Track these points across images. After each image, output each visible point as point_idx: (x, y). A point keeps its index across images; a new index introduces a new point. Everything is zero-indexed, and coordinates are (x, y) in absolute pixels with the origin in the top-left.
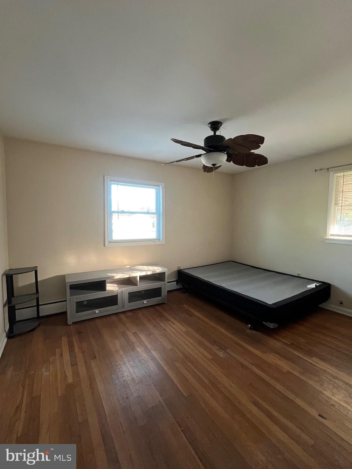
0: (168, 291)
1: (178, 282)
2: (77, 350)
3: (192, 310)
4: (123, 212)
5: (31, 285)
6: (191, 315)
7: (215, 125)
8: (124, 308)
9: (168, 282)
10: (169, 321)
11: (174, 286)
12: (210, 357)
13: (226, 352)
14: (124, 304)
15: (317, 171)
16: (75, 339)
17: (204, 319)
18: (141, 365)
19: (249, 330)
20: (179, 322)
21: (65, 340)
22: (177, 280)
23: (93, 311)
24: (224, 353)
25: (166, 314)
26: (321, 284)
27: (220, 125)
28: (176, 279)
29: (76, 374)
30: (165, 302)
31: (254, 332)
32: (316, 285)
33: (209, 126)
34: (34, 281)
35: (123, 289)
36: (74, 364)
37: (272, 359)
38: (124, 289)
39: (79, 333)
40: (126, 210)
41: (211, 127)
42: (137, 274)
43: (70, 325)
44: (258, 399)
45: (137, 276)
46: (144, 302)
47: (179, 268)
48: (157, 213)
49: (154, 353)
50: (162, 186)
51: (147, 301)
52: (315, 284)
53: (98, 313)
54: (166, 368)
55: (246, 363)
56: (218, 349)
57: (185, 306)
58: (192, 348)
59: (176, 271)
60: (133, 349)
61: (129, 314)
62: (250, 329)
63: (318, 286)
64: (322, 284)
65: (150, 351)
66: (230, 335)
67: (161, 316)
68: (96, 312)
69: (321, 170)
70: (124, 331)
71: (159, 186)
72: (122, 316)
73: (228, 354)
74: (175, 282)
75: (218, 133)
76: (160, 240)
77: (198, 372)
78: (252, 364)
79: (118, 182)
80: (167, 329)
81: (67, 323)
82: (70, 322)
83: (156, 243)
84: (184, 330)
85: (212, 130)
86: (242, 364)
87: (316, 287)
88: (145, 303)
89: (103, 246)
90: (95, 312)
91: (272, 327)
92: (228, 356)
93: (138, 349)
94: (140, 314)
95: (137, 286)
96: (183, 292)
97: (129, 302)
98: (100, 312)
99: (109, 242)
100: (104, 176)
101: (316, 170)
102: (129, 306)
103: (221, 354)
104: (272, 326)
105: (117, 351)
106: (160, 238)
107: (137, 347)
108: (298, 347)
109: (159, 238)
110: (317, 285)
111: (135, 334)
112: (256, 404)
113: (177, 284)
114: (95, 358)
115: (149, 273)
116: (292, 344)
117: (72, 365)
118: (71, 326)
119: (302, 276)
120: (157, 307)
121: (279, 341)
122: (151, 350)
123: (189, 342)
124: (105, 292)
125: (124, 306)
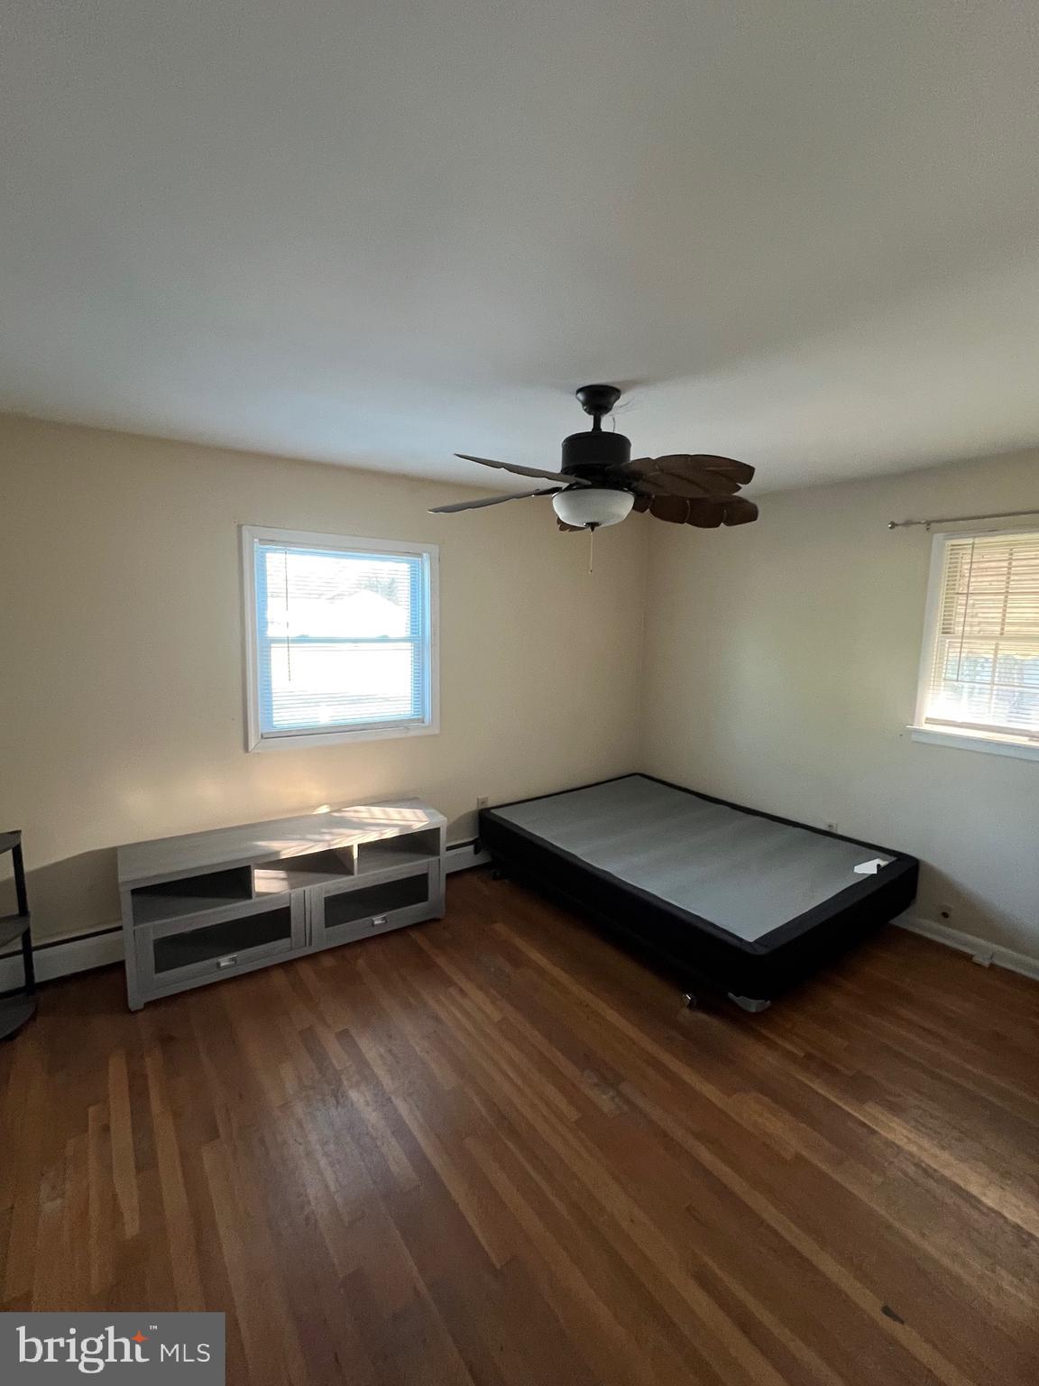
0: (449, 876)
1: (478, 845)
2: (156, 1106)
3: (520, 943)
4: (303, 639)
6: (516, 959)
7: (599, 399)
8: (310, 944)
9: (449, 849)
10: (450, 983)
11: (467, 858)
12: (572, 1114)
13: (620, 1094)
14: (312, 931)
15: (896, 528)
16: (152, 1063)
17: (556, 972)
18: (361, 1154)
19: (686, 1011)
20: (480, 988)
21: (117, 1069)
22: (476, 840)
23: (214, 961)
24: (612, 1098)
25: (441, 961)
26: (894, 859)
27: (613, 399)
28: (471, 836)
29: (151, 1201)
30: (439, 916)
31: (702, 1016)
32: (879, 866)
33: (578, 399)
35: (307, 888)
36: (146, 1163)
37: (754, 1113)
38: (309, 887)
39: (166, 1040)
40: (312, 634)
41: (584, 404)
42: (352, 840)
43: (136, 1012)
44: (710, 1263)
45: (352, 846)
46: (373, 921)
47: (483, 803)
48: (415, 638)
49: (402, 1107)
50: (430, 553)
51: (384, 919)
52: (877, 861)
53: (226, 967)
54: (437, 1161)
55: (678, 1134)
56: (596, 1085)
57: (500, 927)
58: (519, 1082)
59: (472, 812)
60: (338, 1095)
61: (328, 962)
62: (690, 1006)
63: (885, 867)
64: (897, 861)
65: (389, 1099)
66: (632, 1031)
67: (426, 966)
68: (223, 964)
69: (908, 523)
70: (310, 1029)
71: (420, 555)
72: (306, 971)
73: (628, 1101)
74: (471, 848)
75: (607, 425)
76: (423, 722)
77: (533, 1173)
78: (698, 1136)
79: (287, 544)
80: (443, 1015)
81: (128, 1006)
82: (135, 1000)
83: (412, 733)
84: (497, 1017)
85: (589, 413)
86: (665, 1135)
87: (878, 871)
88: (377, 925)
89: (241, 751)
90: (218, 964)
91: (753, 1010)
92: (625, 1108)
93: (353, 1095)
94: (361, 962)
95: (353, 874)
96: (495, 878)
97: (326, 927)
98: (233, 963)
99: (262, 737)
100: (240, 527)
101: (894, 525)
102: (328, 937)
103: (605, 1101)
104: (753, 1006)
105: (286, 1106)
106: (423, 712)
107: (351, 1087)
108: (825, 1067)
109: (420, 717)
110: (883, 863)
111: (343, 1035)
112: (704, 1279)
113: (476, 852)
114: (213, 1134)
115: (390, 834)
116: (809, 1056)
117: (139, 1169)
118: (140, 1014)
119: (840, 832)
120: (415, 935)
121: (772, 1045)
122: (393, 1098)
123: (511, 1063)
124: (248, 902)
125: (311, 940)
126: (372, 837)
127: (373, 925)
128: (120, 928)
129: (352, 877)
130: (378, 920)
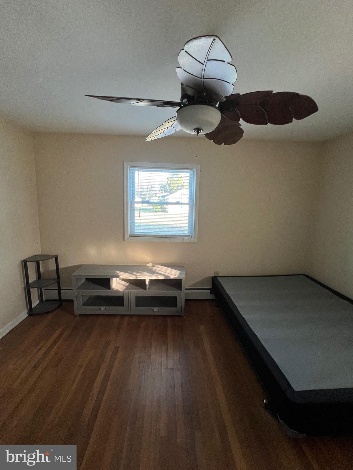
4: (147, 203)
5: (52, 271)
11: (206, 295)
14: (131, 307)
23: (99, 307)
28: (210, 287)
30: (182, 315)
34: (55, 268)
35: (130, 291)
42: (147, 277)
43: (77, 316)
45: (147, 279)
46: (153, 309)
47: (217, 274)
50: (196, 168)
51: (158, 309)
53: (103, 311)
57: (202, 327)
68: (102, 309)
72: (126, 320)
76: (192, 237)
79: (139, 167)
81: (74, 314)
82: (77, 312)
83: (185, 241)
88: (155, 311)
89: (123, 240)
90: (100, 309)
97: (136, 307)
98: (104, 310)
99: (130, 236)
100: (123, 162)
102: (137, 310)
106: (191, 234)
113: (211, 293)
115: (161, 278)
120: (169, 319)
124: (110, 291)
125: (130, 310)
126: (154, 277)
127: (154, 311)
128: (72, 290)
129: (145, 291)
130: (156, 309)
